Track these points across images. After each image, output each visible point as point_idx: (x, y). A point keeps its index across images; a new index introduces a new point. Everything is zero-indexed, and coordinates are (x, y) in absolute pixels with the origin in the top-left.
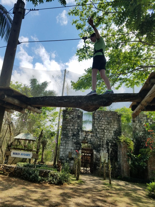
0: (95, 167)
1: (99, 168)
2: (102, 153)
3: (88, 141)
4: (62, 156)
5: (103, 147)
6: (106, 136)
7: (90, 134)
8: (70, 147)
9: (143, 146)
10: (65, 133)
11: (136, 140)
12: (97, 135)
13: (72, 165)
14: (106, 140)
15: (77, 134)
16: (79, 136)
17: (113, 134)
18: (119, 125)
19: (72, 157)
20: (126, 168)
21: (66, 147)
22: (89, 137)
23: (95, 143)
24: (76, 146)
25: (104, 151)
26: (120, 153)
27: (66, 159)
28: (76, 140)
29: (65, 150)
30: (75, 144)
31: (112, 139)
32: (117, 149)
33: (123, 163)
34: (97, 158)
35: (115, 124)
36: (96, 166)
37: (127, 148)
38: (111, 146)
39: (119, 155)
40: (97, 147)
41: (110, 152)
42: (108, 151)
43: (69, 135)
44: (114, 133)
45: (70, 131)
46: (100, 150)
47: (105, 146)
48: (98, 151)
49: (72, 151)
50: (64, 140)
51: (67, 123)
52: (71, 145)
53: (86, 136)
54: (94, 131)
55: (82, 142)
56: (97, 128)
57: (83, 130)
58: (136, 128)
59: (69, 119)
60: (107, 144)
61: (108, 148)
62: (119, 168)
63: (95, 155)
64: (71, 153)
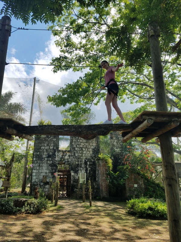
0: (73, 190)
1: (77, 190)
2: (80, 173)
3: (66, 162)
4: (35, 182)
5: (81, 167)
6: (84, 154)
7: (68, 154)
8: (44, 170)
9: (120, 163)
10: (39, 155)
11: (114, 157)
12: (75, 155)
13: (47, 189)
14: (85, 159)
15: (52, 155)
16: (55, 156)
17: (91, 153)
18: (98, 143)
19: (47, 182)
20: (105, 187)
21: (40, 171)
22: (66, 157)
23: (73, 164)
24: (52, 169)
25: (82, 171)
26: (98, 172)
27: (40, 184)
28: (51, 162)
29: (38, 174)
30: (51, 166)
31: (90, 158)
32: (95, 168)
33: (102, 183)
34: (75, 179)
35: (93, 141)
36: (74, 188)
37: (105, 166)
38: (89, 165)
39: (97, 174)
40: (75, 167)
41: (88, 171)
42: (86, 170)
43: (43, 157)
44: (93, 151)
45: (44, 152)
46: (78, 170)
47: (83, 166)
48: (76, 172)
49: (47, 175)
50: (37, 163)
51: (41, 143)
52: (45, 167)
53: (63, 157)
54: (72, 151)
55: (58, 164)
56: (76, 147)
57: (60, 150)
58: (113, 145)
59: (43, 138)
60: (86, 163)
61: (86, 167)
62: (98, 188)
63: (73, 176)
64: (45, 177)
